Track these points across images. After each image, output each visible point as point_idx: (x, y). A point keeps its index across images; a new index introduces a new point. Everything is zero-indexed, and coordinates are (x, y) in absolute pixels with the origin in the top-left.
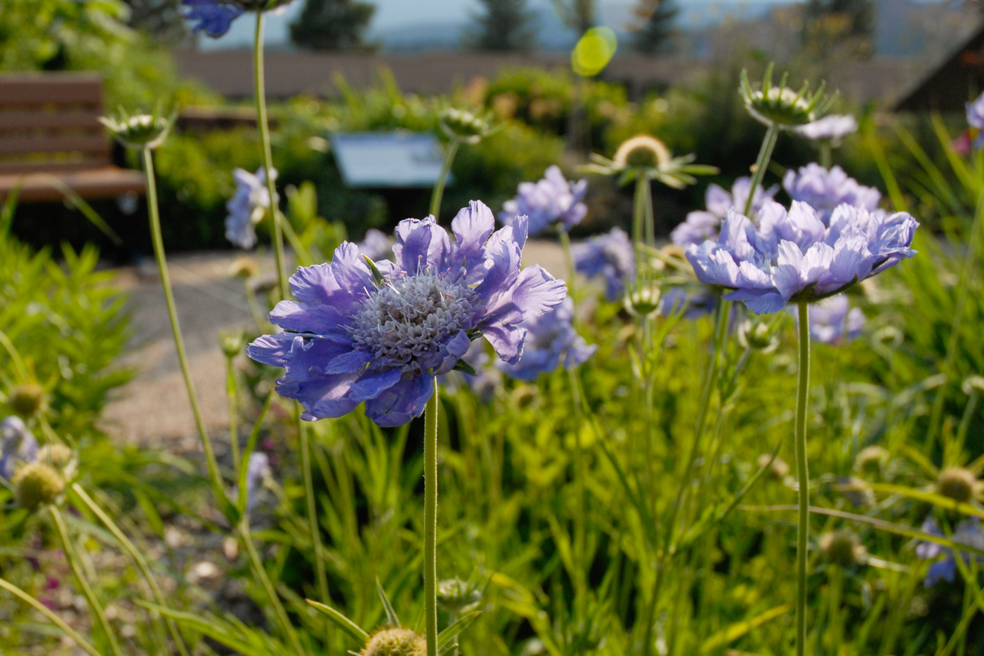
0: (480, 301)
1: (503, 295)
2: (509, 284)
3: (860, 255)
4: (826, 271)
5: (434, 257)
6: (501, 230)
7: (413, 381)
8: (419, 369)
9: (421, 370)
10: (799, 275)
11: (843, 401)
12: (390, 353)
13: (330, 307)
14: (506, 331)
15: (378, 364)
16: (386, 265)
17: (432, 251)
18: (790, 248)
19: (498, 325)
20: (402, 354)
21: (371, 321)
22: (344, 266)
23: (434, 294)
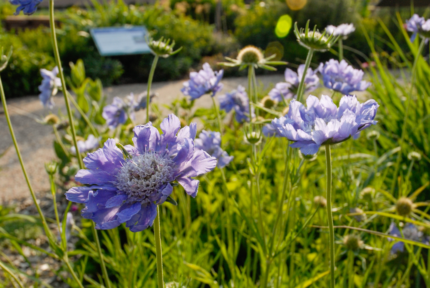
0: (176, 166)
1: (187, 163)
2: (190, 157)
3: (352, 125)
4: (336, 133)
5: (153, 142)
6: (184, 128)
7: (147, 208)
8: (149, 202)
9: (151, 202)
10: (325, 135)
11: (351, 173)
12: (135, 195)
13: (104, 172)
14: (189, 180)
15: (130, 201)
16: (130, 147)
17: (152, 139)
18: (320, 122)
19: (185, 177)
20: (141, 195)
21: (125, 179)
22: (109, 150)
23: (154, 164)
